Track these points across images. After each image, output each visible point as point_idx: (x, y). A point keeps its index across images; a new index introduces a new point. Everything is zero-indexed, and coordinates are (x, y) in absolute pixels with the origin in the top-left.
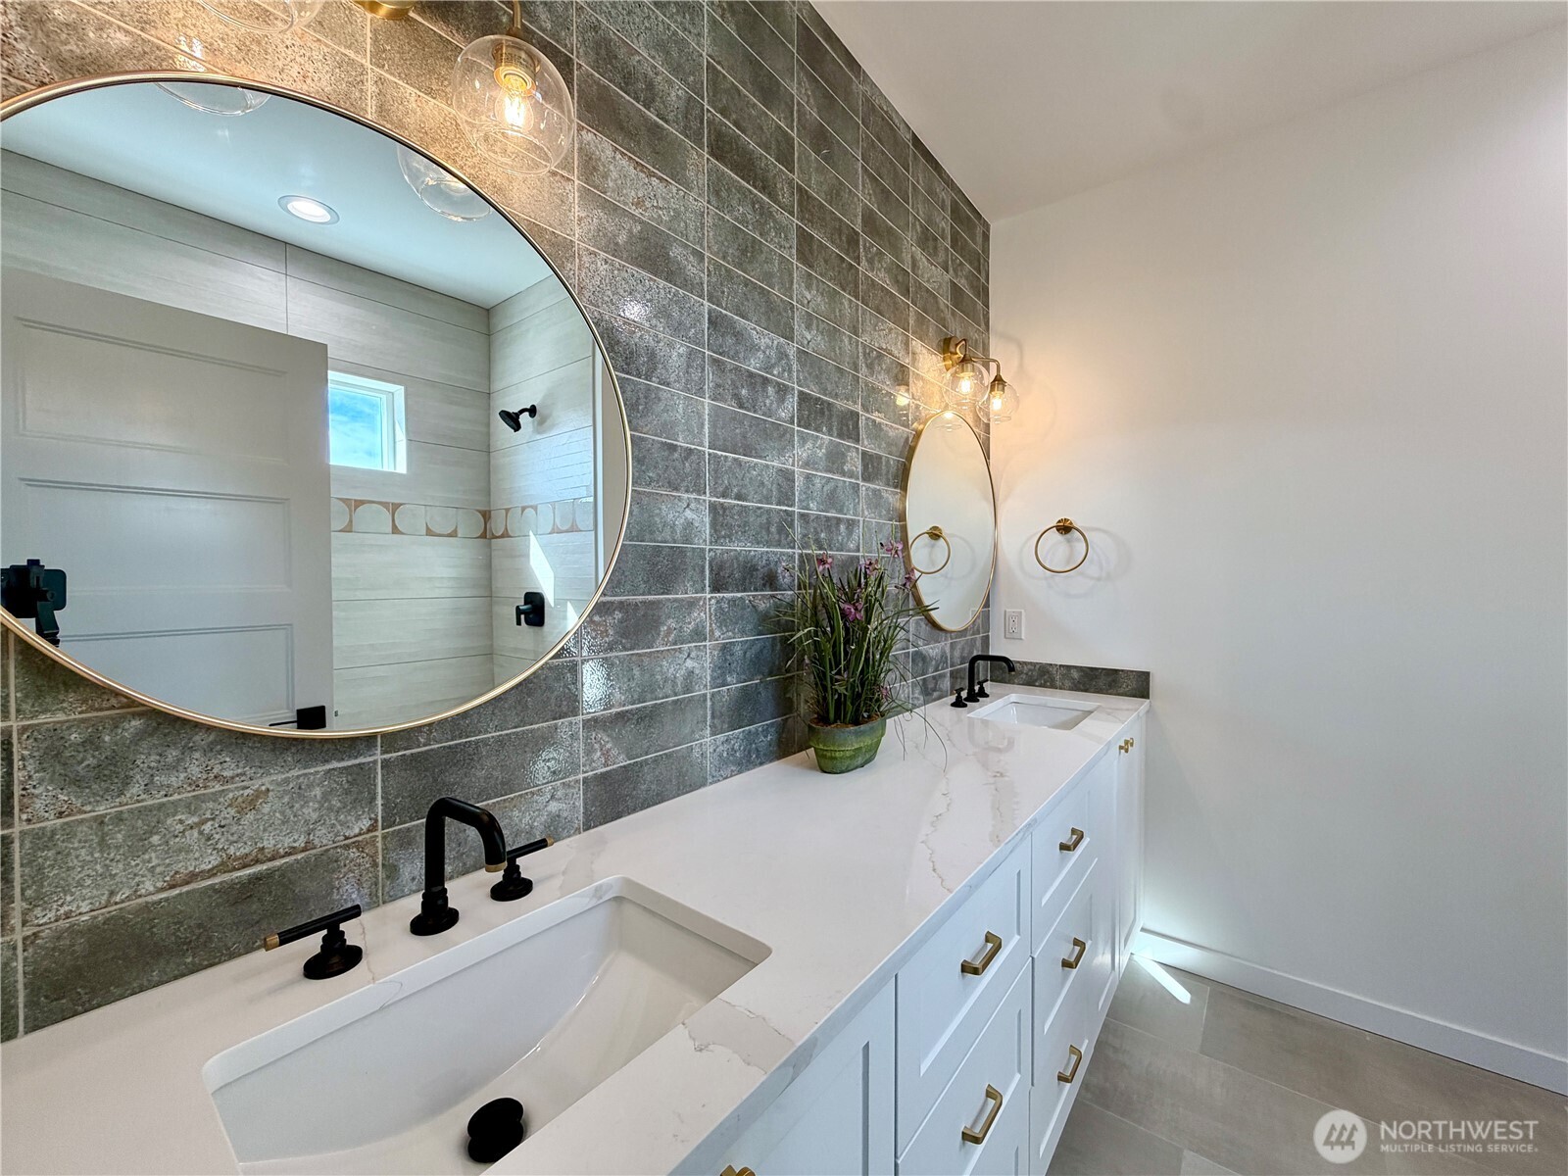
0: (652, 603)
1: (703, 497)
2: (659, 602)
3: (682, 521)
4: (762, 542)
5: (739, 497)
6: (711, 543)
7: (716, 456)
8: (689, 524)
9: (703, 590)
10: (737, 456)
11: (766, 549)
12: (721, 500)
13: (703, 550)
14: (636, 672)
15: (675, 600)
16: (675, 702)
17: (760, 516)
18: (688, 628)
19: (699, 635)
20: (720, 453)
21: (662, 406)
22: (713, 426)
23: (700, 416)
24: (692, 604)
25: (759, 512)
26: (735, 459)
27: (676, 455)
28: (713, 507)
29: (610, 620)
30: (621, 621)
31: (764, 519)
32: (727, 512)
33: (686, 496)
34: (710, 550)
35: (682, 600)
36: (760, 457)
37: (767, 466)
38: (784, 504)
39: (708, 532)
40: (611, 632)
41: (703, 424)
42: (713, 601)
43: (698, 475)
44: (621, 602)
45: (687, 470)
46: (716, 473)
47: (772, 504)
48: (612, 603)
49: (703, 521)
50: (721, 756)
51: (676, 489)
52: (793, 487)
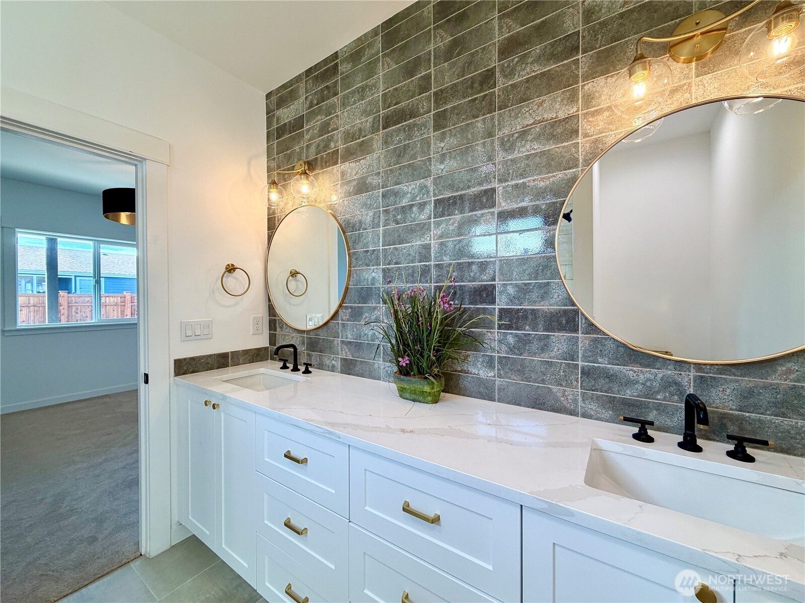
0: (360, 307)
1: (379, 267)
2: (363, 307)
3: (371, 277)
4: (409, 282)
5: (396, 263)
6: (383, 284)
7: (385, 249)
8: (374, 278)
9: (379, 303)
10: (395, 246)
11: (411, 285)
12: (388, 266)
13: (379, 287)
14: (355, 329)
15: (368, 306)
16: (368, 343)
17: (408, 270)
18: (373, 318)
19: (377, 321)
20: (387, 247)
21: (364, 238)
22: (384, 237)
23: (378, 235)
24: (375, 308)
25: (408, 268)
26: (394, 248)
27: (369, 254)
28: (384, 270)
29: (347, 311)
30: (350, 312)
31: (410, 271)
32: (390, 271)
33: (372, 268)
34: (382, 287)
35: (371, 306)
36: (409, 242)
37: (413, 246)
38: (423, 262)
39: (381, 280)
40: (348, 315)
41: (379, 239)
42: (384, 308)
43: (378, 258)
44: (351, 306)
45: (373, 258)
46: (385, 257)
47: (416, 263)
48: (348, 306)
49: (379, 276)
50: (387, 372)
51: (369, 266)
52: (430, 252)
